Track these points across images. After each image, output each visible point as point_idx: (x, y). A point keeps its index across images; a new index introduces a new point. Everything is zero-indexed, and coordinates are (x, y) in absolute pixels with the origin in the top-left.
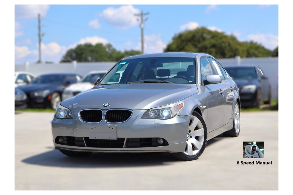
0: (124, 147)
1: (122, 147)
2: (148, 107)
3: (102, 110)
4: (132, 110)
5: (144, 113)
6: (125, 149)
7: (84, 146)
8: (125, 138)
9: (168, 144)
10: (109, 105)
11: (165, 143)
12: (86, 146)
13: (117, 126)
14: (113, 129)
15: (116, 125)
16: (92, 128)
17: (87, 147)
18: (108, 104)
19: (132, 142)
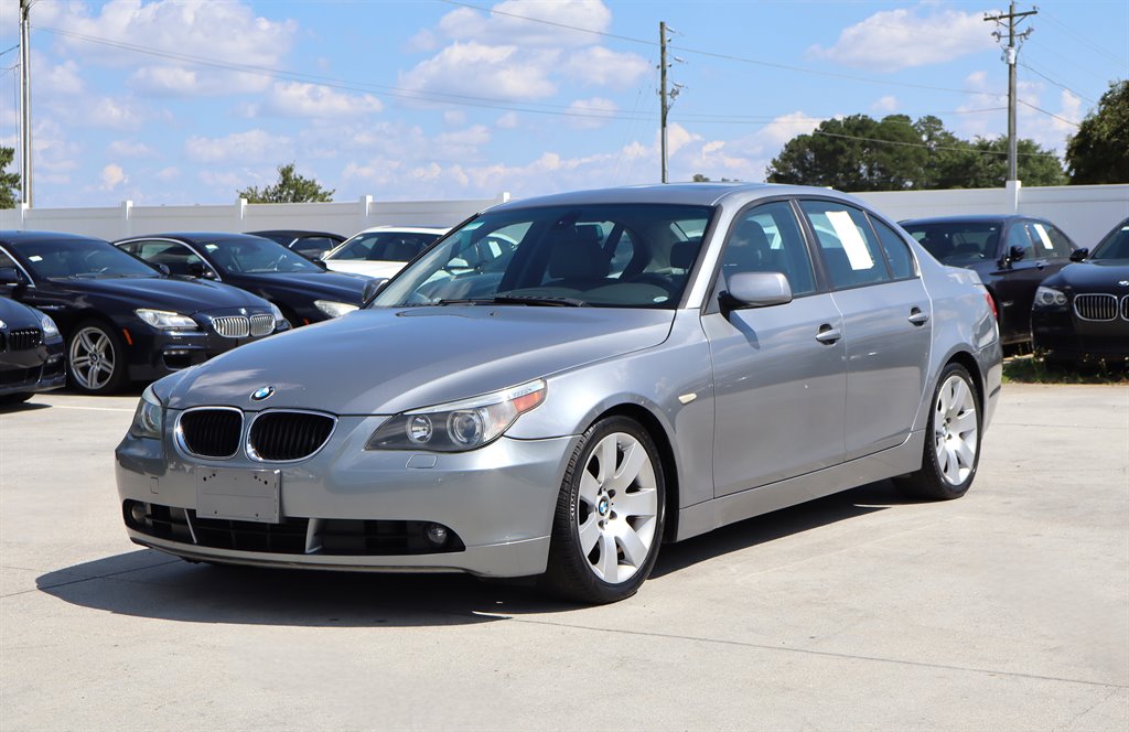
0: (307, 551)
1: (301, 551)
2: (394, 405)
3: (243, 411)
4: (337, 416)
5: (378, 429)
6: (311, 559)
7: (190, 541)
8: (308, 519)
9: (462, 548)
10: (270, 392)
11: (453, 543)
12: (195, 541)
13: (281, 473)
14: (266, 483)
15: (277, 472)
16: (205, 479)
17: (198, 544)
18: (266, 390)
19: (337, 535)
